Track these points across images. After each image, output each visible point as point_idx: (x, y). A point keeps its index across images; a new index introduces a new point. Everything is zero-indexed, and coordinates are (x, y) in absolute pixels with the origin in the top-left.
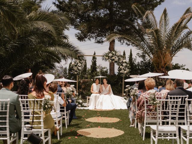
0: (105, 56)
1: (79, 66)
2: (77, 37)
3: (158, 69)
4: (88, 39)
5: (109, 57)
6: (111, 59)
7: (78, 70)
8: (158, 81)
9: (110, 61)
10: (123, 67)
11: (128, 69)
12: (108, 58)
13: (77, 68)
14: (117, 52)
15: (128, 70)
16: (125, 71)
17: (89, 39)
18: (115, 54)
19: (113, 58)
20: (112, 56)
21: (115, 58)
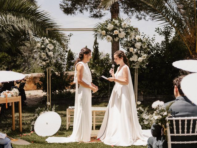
0: (100, 30)
1: (50, 51)
2: (63, 9)
3: (193, 53)
4: (79, 12)
5: (107, 31)
6: (111, 35)
7: (47, 58)
9: (109, 38)
10: (135, 50)
11: (145, 53)
12: (106, 33)
14: (123, 21)
15: (145, 55)
16: (140, 58)
17: (81, 11)
18: (118, 24)
19: (116, 32)
20: (114, 29)
21: (120, 32)
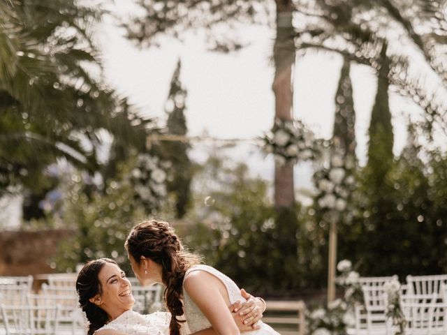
19: (292, 152)
21: (301, 150)
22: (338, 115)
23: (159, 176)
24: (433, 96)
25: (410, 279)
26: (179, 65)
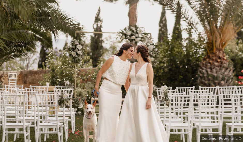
1: (79, 50)
3: (210, 52)
6: (129, 40)
7: (77, 56)
8: (209, 73)
12: (125, 37)
13: (76, 52)
18: (135, 31)
19: (133, 38)
20: (131, 35)
22: (160, 30)
23: (80, 47)
24: (191, 18)
25: (177, 88)
26: (99, 10)
